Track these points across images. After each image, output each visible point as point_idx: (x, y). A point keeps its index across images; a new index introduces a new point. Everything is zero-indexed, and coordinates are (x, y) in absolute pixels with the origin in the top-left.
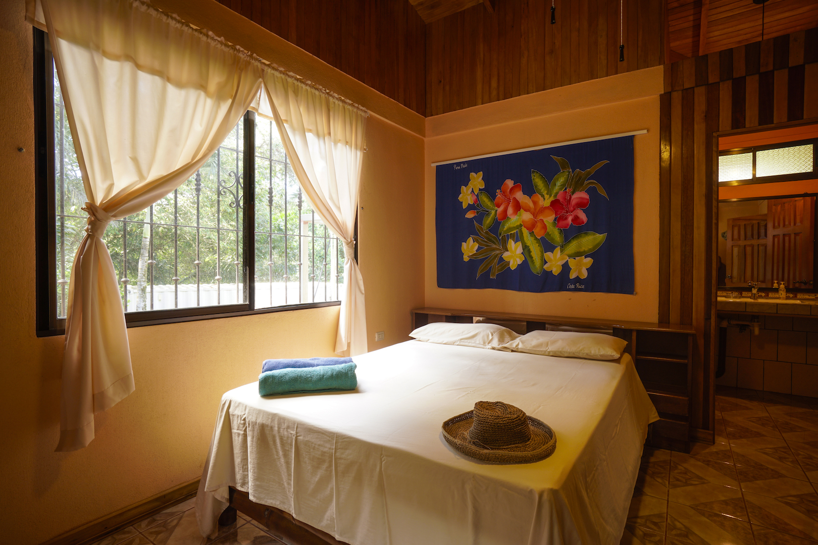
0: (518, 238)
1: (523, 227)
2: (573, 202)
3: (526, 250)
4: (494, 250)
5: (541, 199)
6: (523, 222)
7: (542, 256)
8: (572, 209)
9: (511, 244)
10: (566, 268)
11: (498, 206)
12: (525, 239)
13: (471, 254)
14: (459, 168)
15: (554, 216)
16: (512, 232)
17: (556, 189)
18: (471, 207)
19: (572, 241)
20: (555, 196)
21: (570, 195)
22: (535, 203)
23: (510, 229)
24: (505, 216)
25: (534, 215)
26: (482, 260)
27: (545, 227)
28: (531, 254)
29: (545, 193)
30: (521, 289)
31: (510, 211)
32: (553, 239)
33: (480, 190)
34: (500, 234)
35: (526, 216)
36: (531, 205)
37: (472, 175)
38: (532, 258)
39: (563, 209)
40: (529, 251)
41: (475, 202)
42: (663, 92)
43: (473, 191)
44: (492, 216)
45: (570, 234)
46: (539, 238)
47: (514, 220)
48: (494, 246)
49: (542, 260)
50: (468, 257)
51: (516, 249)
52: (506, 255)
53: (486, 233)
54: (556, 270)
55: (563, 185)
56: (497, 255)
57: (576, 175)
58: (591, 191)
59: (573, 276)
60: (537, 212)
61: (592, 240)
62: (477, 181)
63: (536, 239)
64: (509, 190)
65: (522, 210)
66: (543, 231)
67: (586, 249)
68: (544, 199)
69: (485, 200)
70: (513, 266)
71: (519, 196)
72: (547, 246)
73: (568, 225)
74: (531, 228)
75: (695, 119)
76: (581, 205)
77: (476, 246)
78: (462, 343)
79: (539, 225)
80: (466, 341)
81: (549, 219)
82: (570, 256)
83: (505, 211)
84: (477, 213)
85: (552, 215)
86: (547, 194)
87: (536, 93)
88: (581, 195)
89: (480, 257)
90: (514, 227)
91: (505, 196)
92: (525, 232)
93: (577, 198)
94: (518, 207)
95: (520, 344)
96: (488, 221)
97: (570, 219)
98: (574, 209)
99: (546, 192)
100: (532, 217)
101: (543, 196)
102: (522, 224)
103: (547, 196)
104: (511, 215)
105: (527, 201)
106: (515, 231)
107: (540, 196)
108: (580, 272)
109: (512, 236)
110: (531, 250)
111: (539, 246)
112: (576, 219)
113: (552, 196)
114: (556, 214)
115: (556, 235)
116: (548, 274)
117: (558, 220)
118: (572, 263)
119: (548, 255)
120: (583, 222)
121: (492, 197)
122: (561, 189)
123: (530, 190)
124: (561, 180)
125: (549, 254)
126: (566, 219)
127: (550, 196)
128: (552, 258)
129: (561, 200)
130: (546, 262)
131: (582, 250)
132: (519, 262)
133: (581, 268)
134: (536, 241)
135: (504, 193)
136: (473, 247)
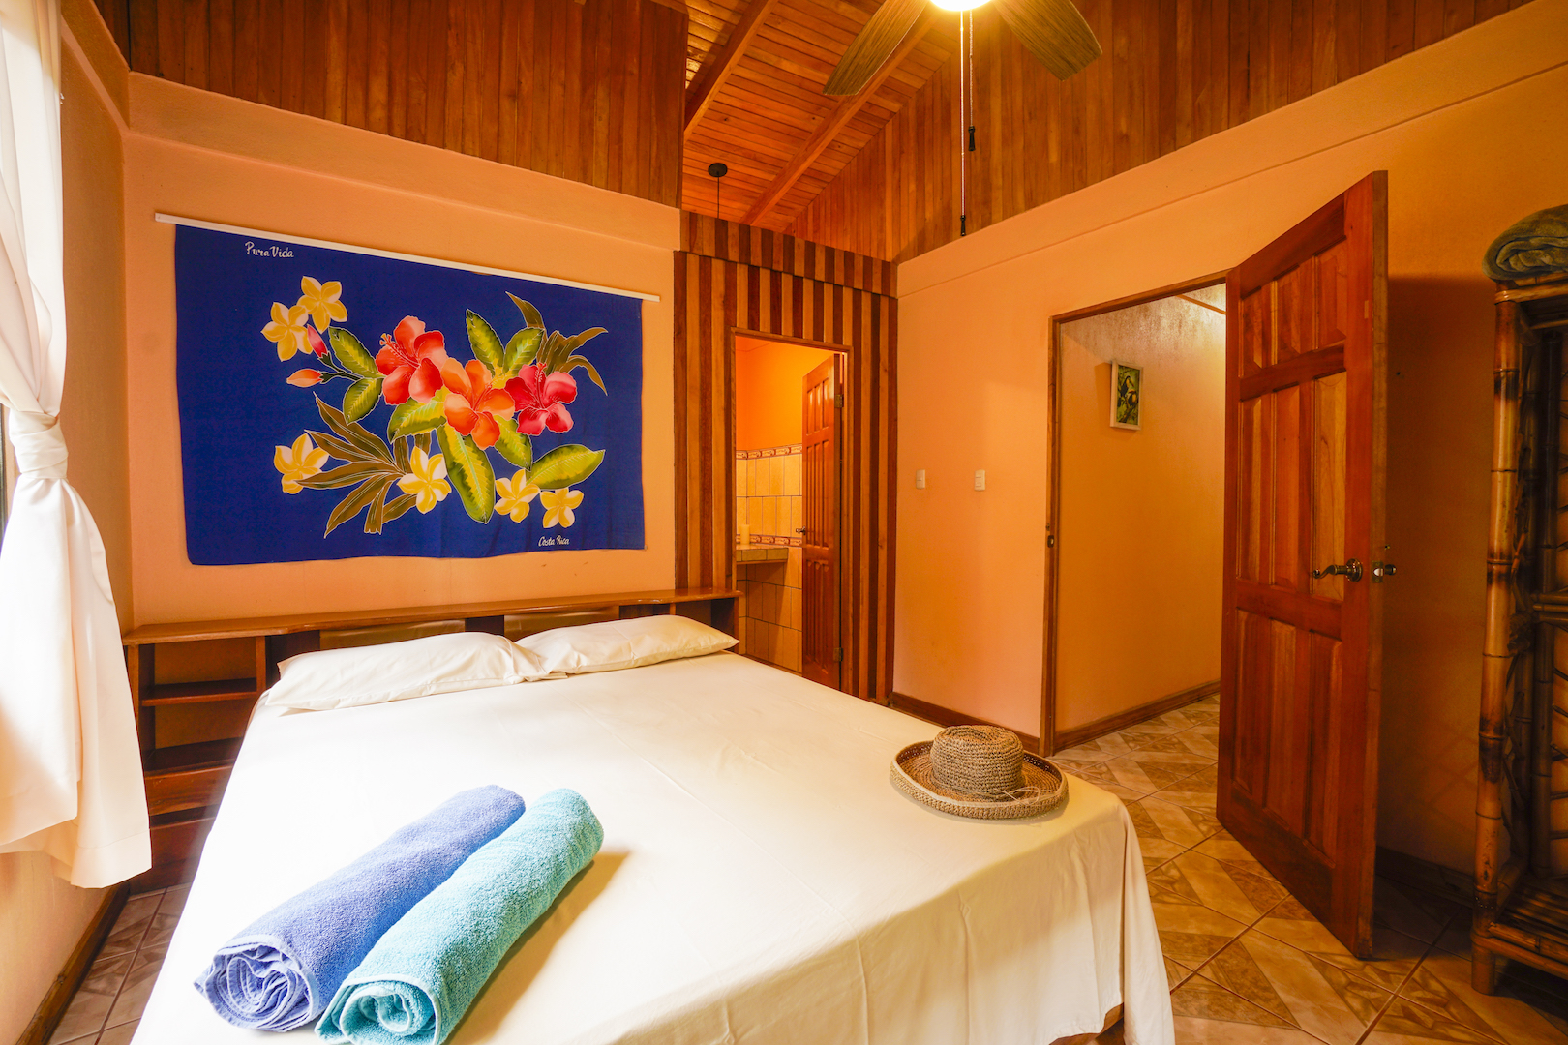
0: (434, 446)
1: (447, 424)
2: (550, 389)
3: (455, 473)
4: (374, 468)
5: (487, 372)
6: (447, 413)
7: (491, 486)
8: (546, 400)
9: (420, 457)
10: (536, 508)
11: (386, 370)
12: (452, 449)
13: (306, 476)
14: (266, 254)
15: (512, 410)
16: (422, 432)
17: (517, 359)
18: (301, 361)
19: (547, 459)
20: (516, 371)
21: (543, 375)
22: (473, 378)
23: (416, 425)
24: (403, 394)
25: (471, 403)
26: (343, 493)
27: (495, 429)
28: (467, 480)
29: (494, 361)
30: (443, 554)
31: (416, 385)
32: (511, 454)
33: (333, 323)
34: (392, 435)
35: (457, 403)
36: (466, 381)
37: (309, 283)
38: (469, 488)
39: (531, 398)
40: (462, 475)
41: (320, 349)
42: (679, 249)
43: (310, 321)
44: (367, 390)
45: (544, 446)
46: (483, 449)
47: (424, 409)
48: (375, 460)
49: (490, 493)
50: (300, 482)
51: (432, 469)
52: (406, 482)
53: (353, 427)
54: (518, 514)
55: (530, 354)
56: (384, 481)
57: (553, 340)
58: (579, 374)
59: (549, 522)
60: (479, 396)
61: (581, 460)
62: (324, 300)
63: (477, 450)
64: (412, 340)
65: (444, 387)
66: (490, 437)
67: (572, 476)
68: (493, 374)
69: (348, 350)
70: (425, 504)
71: (439, 356)
72: (500, 466)
73: (539, 429)
74: (465, 428)
75: (713, 302)
76: (562, 395)
77: (323, 457)
78: (443, 688)
79: (482, 423)
80: (452, 680)
81: (504, 415)
82: (543, 487)
83: (403, 387)
84: (326, 377)
85: (510, 407)
86: (500, 365)
87: (481, 159)
88: (559, 379)
89: (336, 484)
90: (427, 422)
91: (404, 352)
92: (454, 436)
93: (556, 382)
94: (434, 381)
95: (583, 658)
96: (357, 402)
97: (543, 419)
98: (551, 402)
99: (497, 360)
100: (467, 405)
101: (490, 367)
102: (446, 417)
103: (498, 370)
104: (419, 395)
105: (455, 372)
106: (430, 431)
107: (484, 366)
108: (562, 516)
109: (422, 441)
110: (466, 472)
111: (483, 465)
112: (554, 420)
113: (511, 370)
114: (517, 407)
115: (516, 446)
116: (501, 522)
117: (522, 418)
118: (547, 498)
119: (503, 483)
120: (566, 428)
121: (371, 347)
122: (526, 360)
123: (463, 350)
124: (526, 343)
125: (504, 481)
126: (535, 417)
127: (507, 369)
128: (509, 489)
129: (527, 382)
130: (498, 498)
131: (564, 477)
132: (441, 497)
133: (562, 510)
134: (476, 455)
135: (401, 343)
136: (311, 459)
